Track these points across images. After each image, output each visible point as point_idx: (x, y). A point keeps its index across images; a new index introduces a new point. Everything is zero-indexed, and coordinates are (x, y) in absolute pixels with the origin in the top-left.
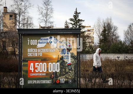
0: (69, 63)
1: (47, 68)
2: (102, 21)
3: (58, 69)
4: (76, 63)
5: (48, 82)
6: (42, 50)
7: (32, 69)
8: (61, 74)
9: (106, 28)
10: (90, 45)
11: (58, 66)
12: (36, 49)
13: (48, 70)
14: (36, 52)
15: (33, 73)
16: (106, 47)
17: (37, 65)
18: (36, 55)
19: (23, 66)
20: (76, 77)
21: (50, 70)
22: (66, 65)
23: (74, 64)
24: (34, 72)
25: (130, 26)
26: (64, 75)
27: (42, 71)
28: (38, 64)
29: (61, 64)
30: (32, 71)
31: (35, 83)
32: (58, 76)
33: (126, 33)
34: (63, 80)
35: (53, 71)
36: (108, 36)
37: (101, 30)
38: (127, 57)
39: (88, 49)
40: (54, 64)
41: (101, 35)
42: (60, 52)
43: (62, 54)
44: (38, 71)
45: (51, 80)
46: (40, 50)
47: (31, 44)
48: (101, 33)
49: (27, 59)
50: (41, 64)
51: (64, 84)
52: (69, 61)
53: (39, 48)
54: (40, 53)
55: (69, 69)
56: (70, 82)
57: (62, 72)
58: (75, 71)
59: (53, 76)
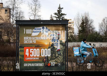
1: (40, 53)
2: (80, 15)
3: (49, 54)
4: (64, 49)
5: (41, 65)
6: (36, 38)
7: (28, 54)
9: (84, 21)
10: (71, 35)
11: (49, 51)
12: (31, 37)
13: (40, 55)
14: (31, 40)
15: (28, 57)
16: (84, 36)
17: (32, 51)
18: (31, 42)
19: (20, 52)
20: (64, 61)
21: (43, 55)
22: (56, 50)
23: (63, 50)
24: (29, 56)
25: (104, 19)
26: (54, 59)
27: (35, 56)
28: (32, 49)
29: (51, 50)
30: (28, 56)
31: (30, 65)
32: (49, 60)
33: (100, 25)
34: (54, 63)
35: (45, 56)
36: (86, 27)
37: (80, 23)
38: (101, 45)
39: (69, 38)
40: (46, 50)
41: (80, 27)
42: (51, 40)
43: (53, 41)
44: (32, 56)
45: (43, 64)
46: (34, 38)
47: (27, 33)
48: (80, 25)
49: (23, 46)
50: (35, 50)
51: (54, 67)
52: (58, 47)
53: (34, 36)
54: (34, 40)
55: (58, 54)
56: (59, 65)
57: (53, 57)
58: (64, 56)
59: (45, 60)
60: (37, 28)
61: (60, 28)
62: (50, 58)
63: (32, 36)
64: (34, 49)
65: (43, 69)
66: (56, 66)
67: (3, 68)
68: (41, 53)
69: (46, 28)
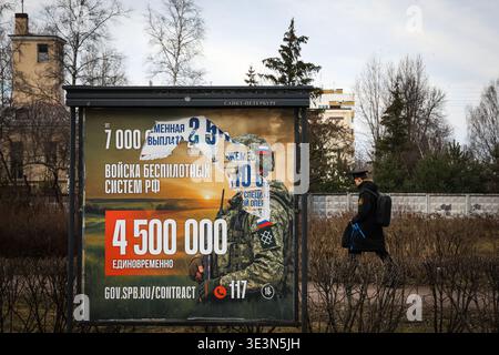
0: (265, 222)
1: (181, 240)
2: (384, 71)
3: (220, 242)
4: (291, 222)
5: (184, 293)
6: (159, 171)
7: (122, 244)
9: (400, 96)
10: (339, 159)
11: (221, 231)
12: (138, 166)
13: (181, 248)
14: (138, 179)
15: (124, 258)
16: (399, 167)
17: (141, 227)
18: (138, 190)
19: (86, 233)
20: (289, 276)
21: (191, 248)
22: (254, 227)
23: (283, 226)
24: (130, 255)
25: (492, 89)
26: (244, 266)
27: (158, 252)
28: (144, 222)
29: (231, 226)
30: (123, 252)
31: (132, 295)
32: (221, 270)
33: (473, 118)
34: (241, 287)
35: (203, 252)
36: (409, 126)
37: (382, 106)
38: (478, 207)
39: (332, 175)
40: (206, 225)
41: (382, 123)
42: (231, 179)
43: (238, 185)
44: (144, 252)
45: (194, 288)
46: (153, 168)
47: (118, 147)
48: (380, 115)
49: (101, 206)
50: (155, 225)
51: (245, 303)
52: (265, 212)
53: (149, 162)
54: (151, 179)
55: (262, 242)
56: (267, 296)
57: (237, 256)
58: (288, 253)
59: (201, 270)
60: (167, 123)
61: (273, 122)
62: (226, 264)
63: (141, 158)
64: (153, 222)
65: (192, 314)
66: (252, 301)
67: (10, 308)
68: (184, 238)
69: (208, 122)
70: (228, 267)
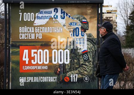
0: (85, 50)
1: (51, 58)
3: (67, 59)
4: (96, 51)
5: (52, 79)
6: (41, 30)
7: (27, 60)
8: (72, 67)
11: (67, 54)
12: (33, 28)
13: (51, 61)
14: (33, 33)
15: (27, 65)
17: (34, 53)
18: (33, 38)
21: (55, 61)
23: (92, 52)
24: (30, 64)
26: (76, 69)
27: (41, 63)
28: (36, 51)
30: (27, 63)
31: (31, 80)
32: (67, 70)
34: (75, 77)
35: (60, 63)
37: (129, 12)
40: (61, 52)
42: (71, 33)
43: (74, 36)
44: (35, 63)
45: (56, 77)
46: (39, 29)
47: (25, 20)
48: (129, 15)
49: (18, 44)
50: (40, 52)
51: (77, 83)
52: (85, 46)
53: (38, 26)
54: (38, 33)
55: (84, 59)
56: (86, 81)
57: (73, 64)
58: (95, 63)
59: (59, 70)
60: (45, 10)
61: (88, 10)
62: (69, 68)
63: (34, 25)
64: (39, 50)
66: (80, 83)
69: (62, 10)
70: (70, 69)
